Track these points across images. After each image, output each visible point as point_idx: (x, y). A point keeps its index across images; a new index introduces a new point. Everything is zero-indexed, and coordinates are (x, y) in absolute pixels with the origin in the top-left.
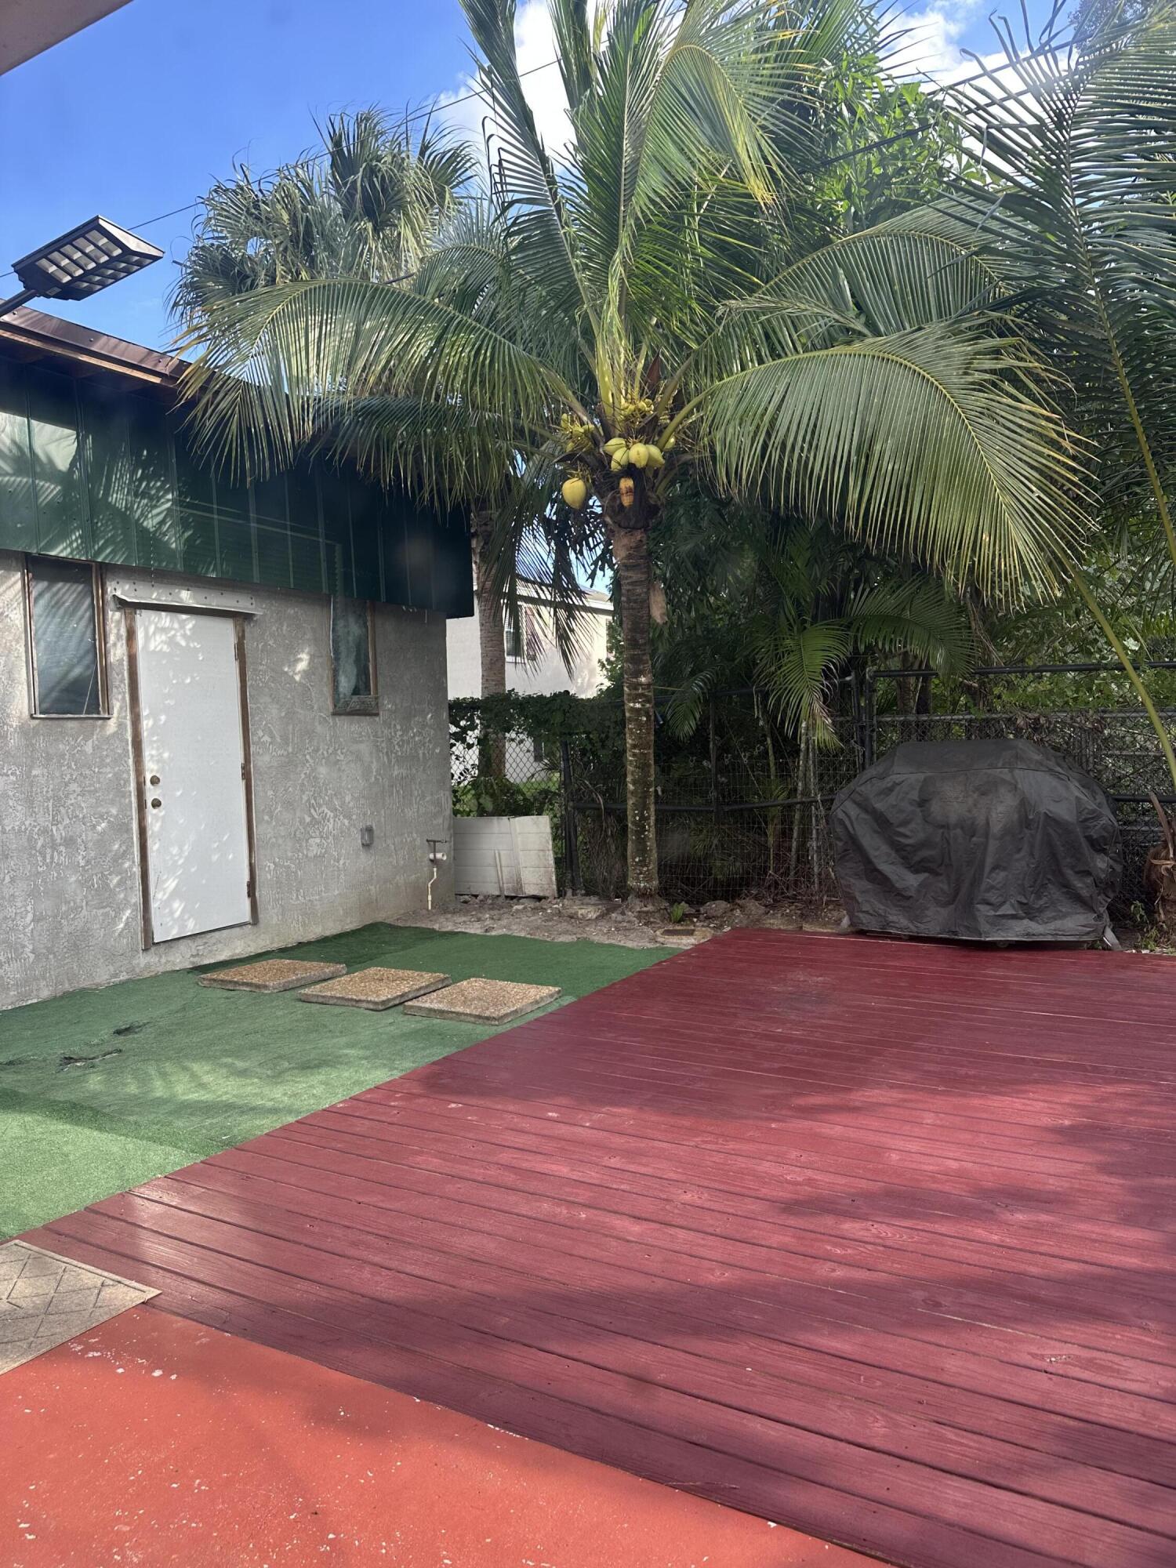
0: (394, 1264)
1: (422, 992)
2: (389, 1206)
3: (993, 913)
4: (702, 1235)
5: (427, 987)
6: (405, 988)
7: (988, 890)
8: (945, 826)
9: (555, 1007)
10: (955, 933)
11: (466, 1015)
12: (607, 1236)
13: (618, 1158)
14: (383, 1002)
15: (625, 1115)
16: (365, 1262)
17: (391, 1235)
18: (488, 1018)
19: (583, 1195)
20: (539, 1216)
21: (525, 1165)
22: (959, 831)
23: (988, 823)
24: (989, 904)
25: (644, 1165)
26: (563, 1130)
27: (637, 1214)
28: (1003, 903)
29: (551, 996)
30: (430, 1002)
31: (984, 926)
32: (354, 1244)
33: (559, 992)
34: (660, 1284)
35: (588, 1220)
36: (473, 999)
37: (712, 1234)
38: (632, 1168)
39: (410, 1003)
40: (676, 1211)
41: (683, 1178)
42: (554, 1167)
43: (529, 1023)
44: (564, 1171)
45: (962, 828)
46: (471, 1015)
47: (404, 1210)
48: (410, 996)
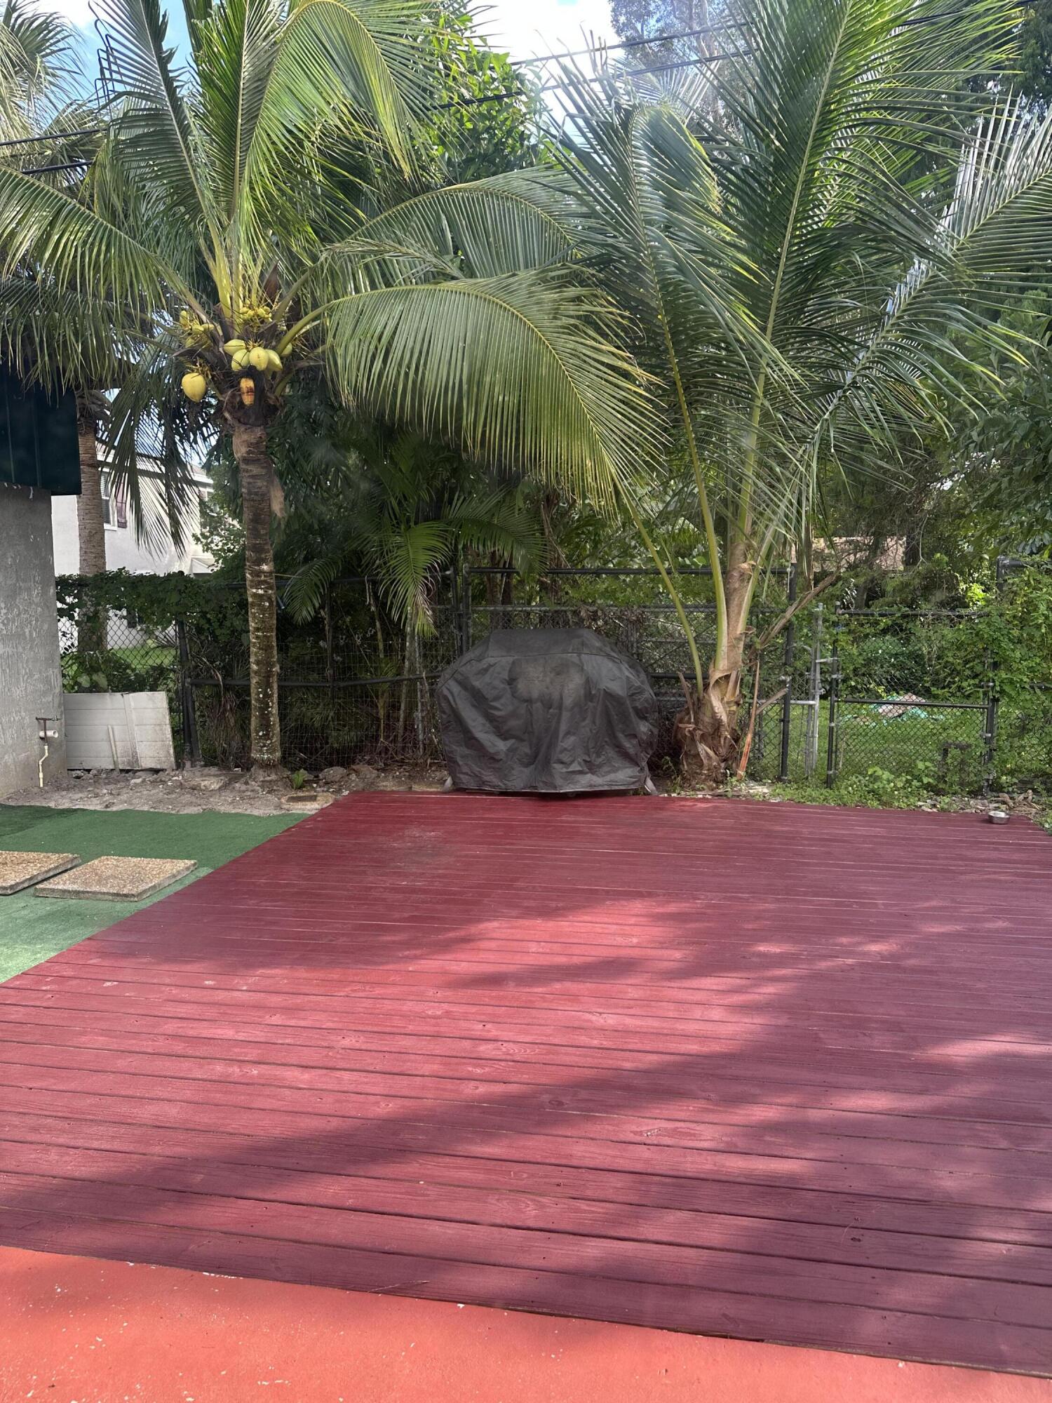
0: (80, 1143)
1: (51, 874)
2: (61, 1088)
3: (565, 770)
4: (365, 1074)
5: (56, 868)
6: (33, 870)
7: (561, 752)
8: (529, 701)
9: (192, 879)
10: (535, 787)
11: (104, 893)
12: (280, 1087)
13: (278, 1015)
14: (11, 887)
15: (278, 975)
16: (49, 1145)
17: (70, 1115)
18: (126, 896)
19: (253, 1054)
20: (214, 1078)
21: (191, 1033)
22: (539, 704)
23: (561, 698)
24: (562, 763)
25: (304, 1019)
26: (221, 996)
27: (305, 1064)
28: (572, 762)
29: (188, 869)
30: (61, 884)
31: (559, 781)
32: (35, 1129)
33: (195, 864)
34: (335, 1123)
35: (260, 1076)
36: (108, 877)
37: (372, 1072)
38: (293, 1023)
39: (41, 886)
40: (339, 1056)
41: (340, 1026)
42: (220, 1031)
43: (169, 897)
44: (229, 1033)
45: (542, 702)
46: (108, 893)
47: (79, 1089)
48: (40, 878)
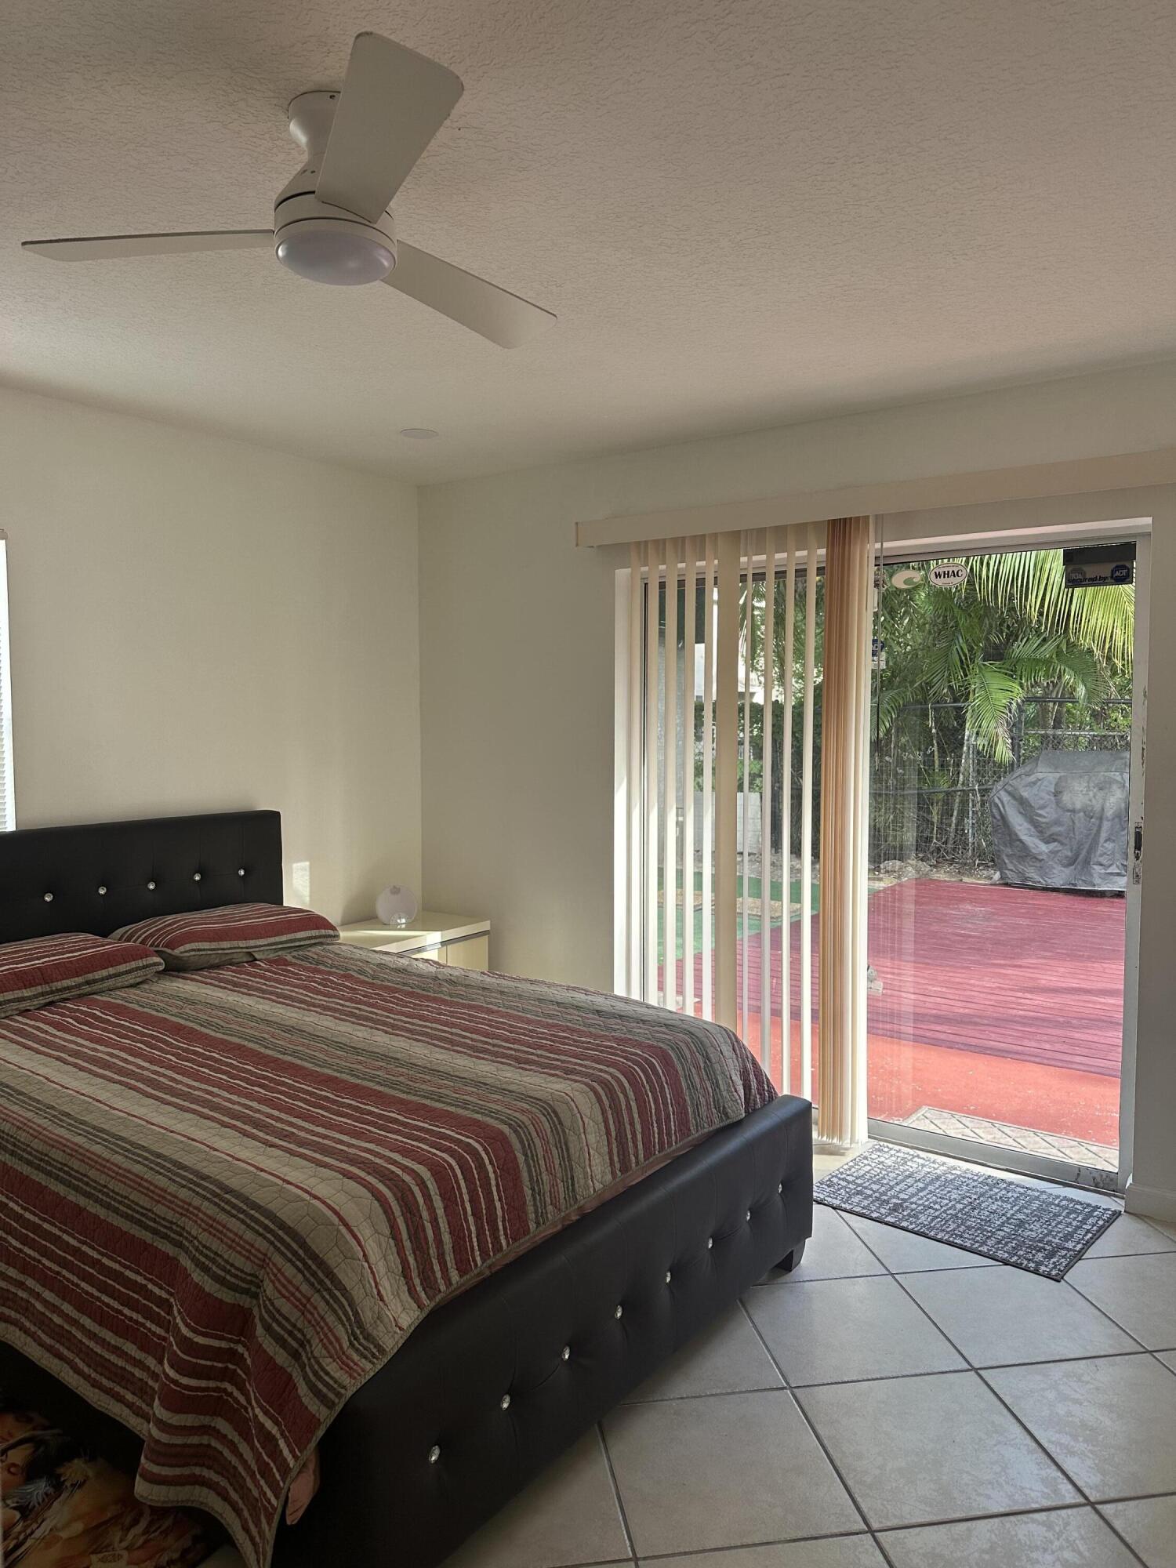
3: (1103, 871)
7: (1101, 856)
8: (1073, 811)
10: (1075, 885)
22: (1082, 814)
23: (1103, 809)
24: (1101, 865)
28: (1110, 866)
31: (1097, 881)
45: (1085, 812)
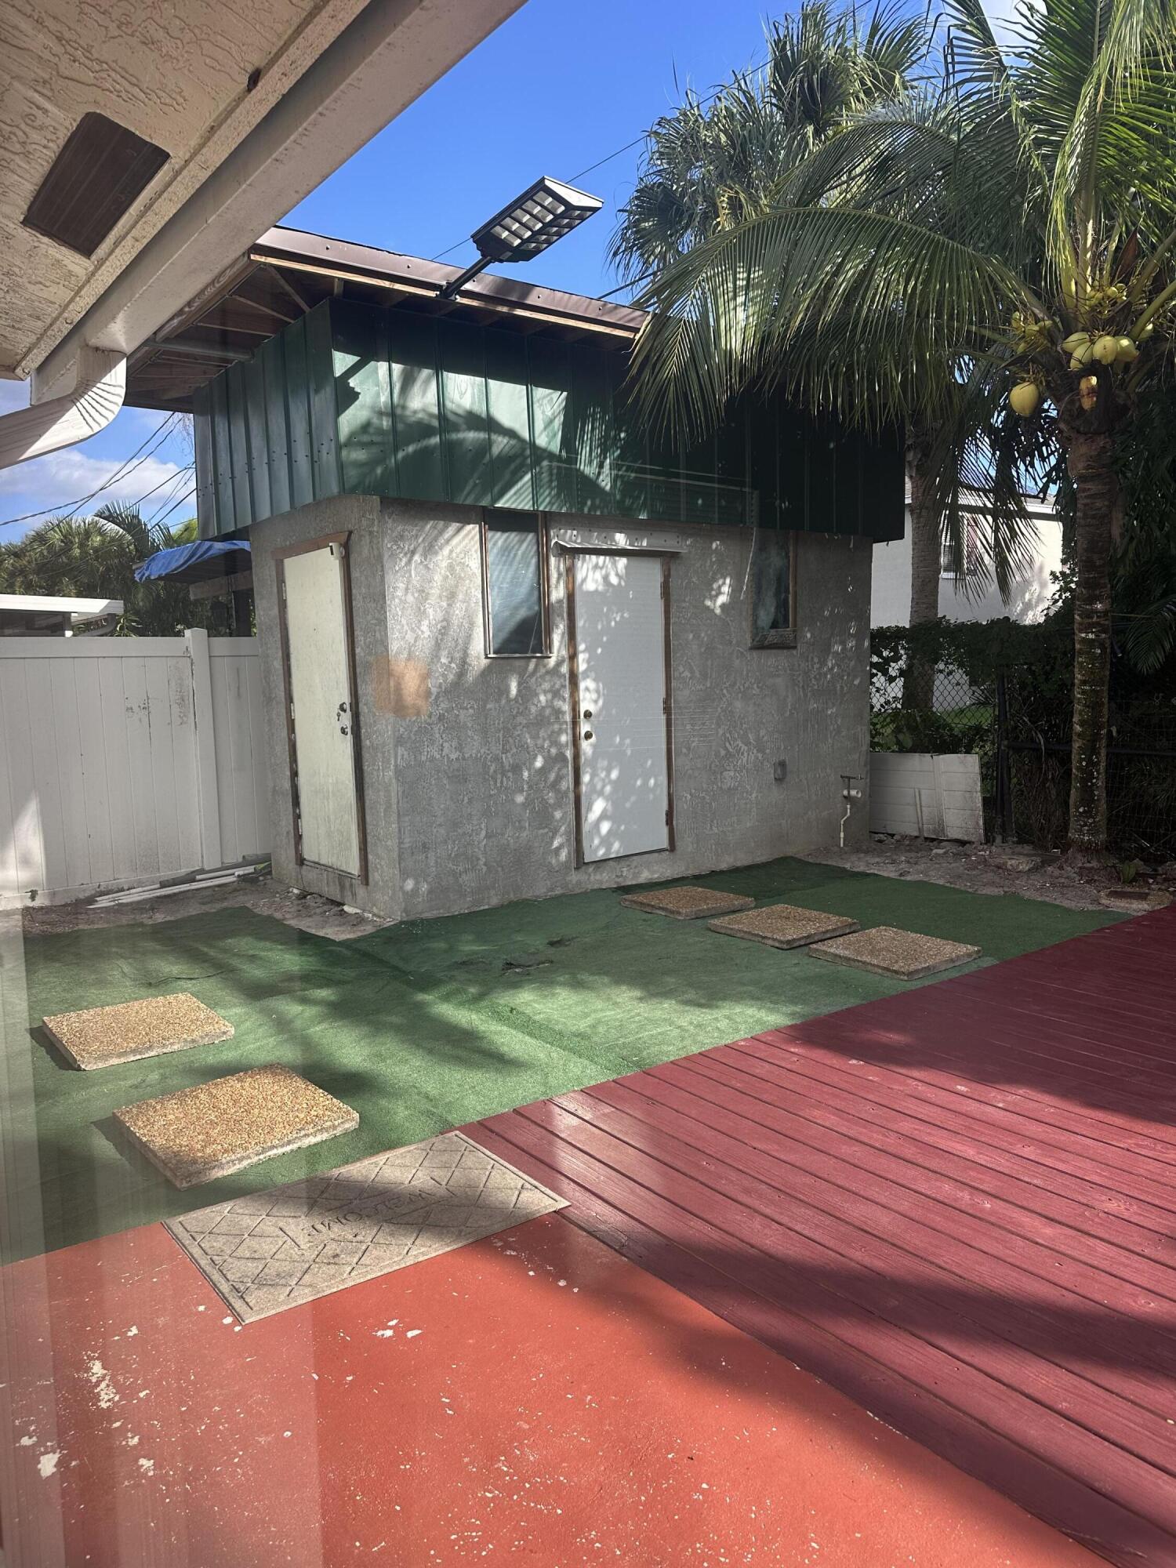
0: (785, 1220)
1: (828, 936)
2: (782, 1157)
4: (1127, 1253)
5: (834, 930)
6: (811, 929)
9: (973, 967)
11: (874, 965)
12: (1013, 1233)
13: (1032, 1148)
14: (788, 942)
15: (1044, 1101)
16: (756, 1211)
17: (782, 1188)
18: (896, 972)
19: (989, 1183)
20: (938, 1197)
21: (926, 1139)
25: (1063, 1162)
26: (972, 1107)
27: (1051, 1216)
29: (969, 955)
30: (835, 948)
32: (747, 1191)
33: (979, 951)
34: (1070, 1299)
35: (992, 1212)
36: (882, 949)
37: (1138, 1254)
38: (1049, 1162)
39: (814, 946)
40: (1096, 1220)
41: (1109, 1183)
42: (959, 1146)
43: (942, 983)
44: (970, 1152)
46: (878, 966)
47: (797, 1164)
48: (816, 938)
